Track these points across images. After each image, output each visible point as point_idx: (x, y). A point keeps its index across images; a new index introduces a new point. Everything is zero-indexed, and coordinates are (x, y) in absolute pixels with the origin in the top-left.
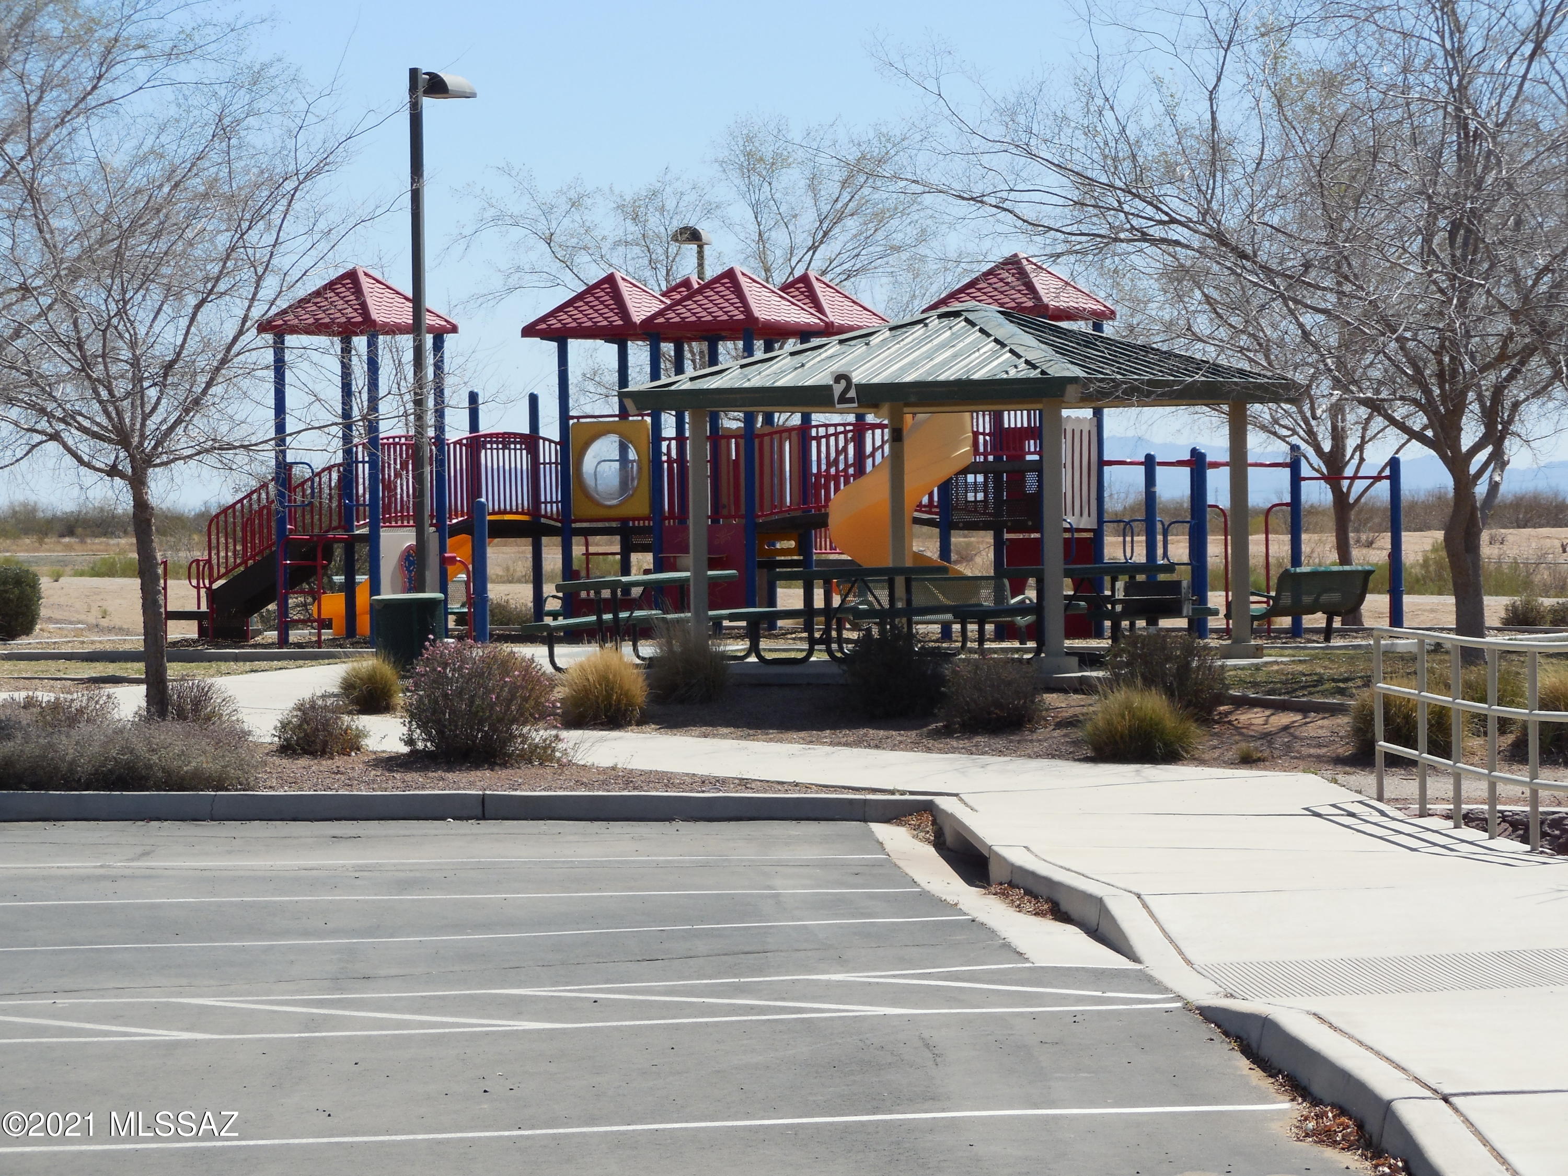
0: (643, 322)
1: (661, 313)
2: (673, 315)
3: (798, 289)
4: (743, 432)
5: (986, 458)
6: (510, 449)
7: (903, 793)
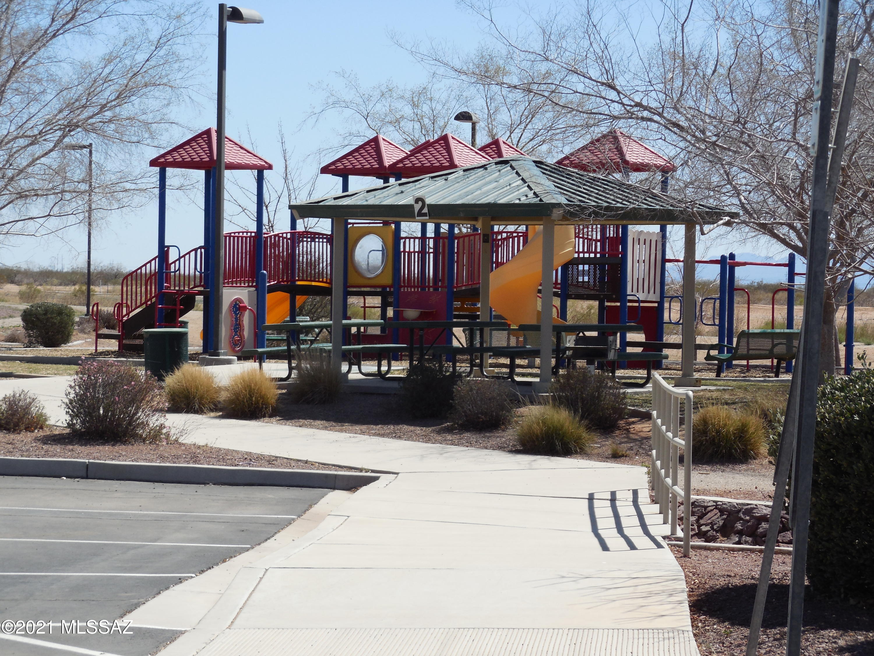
0: (390, 166)
1: (401, 161)
2: (408, 162)
3: (491, 148)
4: (447, 235)
5: (595, 255)
6: (315, 242)
7: (367, 471)
